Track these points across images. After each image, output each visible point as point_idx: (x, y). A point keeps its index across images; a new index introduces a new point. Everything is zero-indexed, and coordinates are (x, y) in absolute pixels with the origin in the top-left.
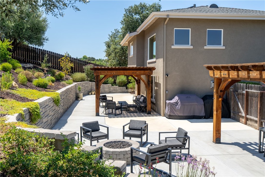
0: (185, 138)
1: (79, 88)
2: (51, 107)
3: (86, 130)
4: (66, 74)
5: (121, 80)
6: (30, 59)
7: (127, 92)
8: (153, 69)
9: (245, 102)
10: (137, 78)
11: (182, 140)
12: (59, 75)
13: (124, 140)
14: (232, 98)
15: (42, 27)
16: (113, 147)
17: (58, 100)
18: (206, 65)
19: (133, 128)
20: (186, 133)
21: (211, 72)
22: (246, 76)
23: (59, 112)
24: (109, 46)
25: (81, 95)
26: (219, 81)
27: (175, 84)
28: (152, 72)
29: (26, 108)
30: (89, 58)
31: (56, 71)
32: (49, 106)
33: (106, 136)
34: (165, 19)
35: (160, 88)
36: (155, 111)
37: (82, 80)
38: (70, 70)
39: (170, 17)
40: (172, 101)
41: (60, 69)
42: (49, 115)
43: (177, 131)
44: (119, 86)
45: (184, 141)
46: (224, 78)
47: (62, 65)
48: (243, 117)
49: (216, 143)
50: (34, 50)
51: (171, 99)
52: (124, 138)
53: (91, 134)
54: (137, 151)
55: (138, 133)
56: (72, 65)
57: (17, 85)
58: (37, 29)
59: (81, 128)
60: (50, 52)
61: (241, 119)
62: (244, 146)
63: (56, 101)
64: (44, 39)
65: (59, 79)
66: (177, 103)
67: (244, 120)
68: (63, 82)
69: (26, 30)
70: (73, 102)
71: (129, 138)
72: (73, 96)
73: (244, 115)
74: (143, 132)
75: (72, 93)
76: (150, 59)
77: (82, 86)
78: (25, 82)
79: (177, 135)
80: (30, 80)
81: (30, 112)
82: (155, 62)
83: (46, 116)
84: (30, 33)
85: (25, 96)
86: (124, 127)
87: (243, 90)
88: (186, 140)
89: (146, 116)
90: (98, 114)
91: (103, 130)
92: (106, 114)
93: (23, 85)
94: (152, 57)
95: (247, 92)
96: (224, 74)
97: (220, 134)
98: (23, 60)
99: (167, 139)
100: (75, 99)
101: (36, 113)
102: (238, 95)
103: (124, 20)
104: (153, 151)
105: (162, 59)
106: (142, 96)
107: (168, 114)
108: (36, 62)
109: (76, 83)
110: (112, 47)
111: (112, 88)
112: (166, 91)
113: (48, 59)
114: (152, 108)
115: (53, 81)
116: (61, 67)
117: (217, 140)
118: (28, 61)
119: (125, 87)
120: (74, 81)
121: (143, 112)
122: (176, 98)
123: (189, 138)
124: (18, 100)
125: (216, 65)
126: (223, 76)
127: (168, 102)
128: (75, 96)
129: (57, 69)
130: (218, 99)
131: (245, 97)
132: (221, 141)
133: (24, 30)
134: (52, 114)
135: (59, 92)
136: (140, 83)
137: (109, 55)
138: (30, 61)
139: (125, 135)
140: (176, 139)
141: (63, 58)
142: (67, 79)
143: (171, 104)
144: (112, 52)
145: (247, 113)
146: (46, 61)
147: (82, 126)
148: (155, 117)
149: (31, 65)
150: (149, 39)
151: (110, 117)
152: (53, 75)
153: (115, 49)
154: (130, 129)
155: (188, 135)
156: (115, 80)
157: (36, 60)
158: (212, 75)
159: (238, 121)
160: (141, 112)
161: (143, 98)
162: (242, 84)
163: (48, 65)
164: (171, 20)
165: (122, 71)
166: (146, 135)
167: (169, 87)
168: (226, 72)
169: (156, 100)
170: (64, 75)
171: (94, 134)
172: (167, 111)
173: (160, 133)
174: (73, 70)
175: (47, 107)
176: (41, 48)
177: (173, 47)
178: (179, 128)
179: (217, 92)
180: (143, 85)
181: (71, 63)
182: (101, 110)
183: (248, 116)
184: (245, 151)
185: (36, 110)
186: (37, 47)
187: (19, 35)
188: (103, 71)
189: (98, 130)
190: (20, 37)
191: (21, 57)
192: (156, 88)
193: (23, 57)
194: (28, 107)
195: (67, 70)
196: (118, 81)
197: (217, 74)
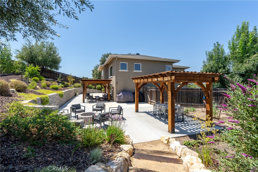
0: (121, 110)
1: (77, 90)
2: (57, 98)
3: (73, 108)
4: (70, 84)
5: (98, 87)
6: (51, 76)
7: (101, 93)
8: (111, 80)
9: (150, 95)
10: (104, 85)
11: (119, 110)
12: (67, 84)
13: (93, 112)
14: (145, 93)
15: (58, 61)
16: (85, 115)
17: (62, 95)
18: (132, 78)
19: (98, 107)
20: (121, 107)
21: (134, 80)
22: (147, 81)
23: (63, 101)
24: (94, 72)
25: (78, 94)
26: (137, 84)
27: (121, 87)
28: (110, 82)
29: (39, 98)
30: (86, 78)
31: (65, 82)
32: (56, 97)
33: (84, 111)
34: (116, 58)
35: (114, 89)
36: (112, 100)
37: (79, 87)
38: (73, 82)
39: (118, 57)
40: (119, 95)
41: (68, 81)
42: (56, 102)
43: (118, 107)
44: (97, 90)
45: (120, 111)
46: (139, 82)
47: (69, 79)
48: (149, 101)
49: (136, 112)
50: (54, 72)
51: (119, 94)
52: (93, 111)
53: (75, 110)
54: (98, 117)
55: (100, 109)
56: (74, 80)
57: (40, 88)
58: (55, 61)
59: (71, 107)
60: (62, 73)
61: (149, 102)
62: (148, 113)
63: (61, 96)
64: (59, 67)
65: (66, 86)
66: (121, 96)
67: (150, 102)
68: (69, 88)
69: (49, 62)
70: (73, 97)
71: (96, 111)
72: (73, 94)
73: (150, 100)
74: (102, 108)
75: (73, 93)
76: (110, 76)
77: (79, 89)
78: (45, 86)
79: (118, 109)
80: (48, 86)
81: (42, 100)
82: (112, 78)
83: (53, 102)
84: (51, 63)
85: (42, 93)
86: (93, 106)
87: (149, 90)
88: (121, 111)
89: (107, 102)
90: (84, 102)
91: (82, 108)
92: (88, 102)
93: (44, 88)
94: (111, 75)
95: (151, 90)
96: (139, 81)
97: (138, 108)
98: (48, 77)
99: (112, 111)
100: (74, 96)
101: (45, 100)
102: (147, 91)
103: (101, 60)
104: (103, 115)
105: (115, 76)
106: (107, 93)
107: (117, 101)
108: (55, 78)
109: (75, 88)
110: (95, 72)
111: (94, 91)
112: (117, 90)
113: (61, 77)
114: (110, 98)
115: (62, 87)
116: (68, 80)
117: (137, 111)
118: (50, 77)
119: (100, 90)
120: (74, 87)
121: (106, 100)
122: (121, 93)
123: (122, 109)
124: (37, 95)
125: (135, 77)
126: (138, 82)
127: (117, 95)
128: (74, 94)
129: (66, 81)
130: (137, 92)
131: (150, 92)
132: (139, 111)
133: (48, 62)
134: (58, 102)
135: (64, 91)
136: (106, 87)
137: (93, 76)
138: (51, 77)
139: (94, 110)
140: (117, 110)
141: (69, 76)
142: (71, 86)
143: (119, 96)
144: (95, 74)
145: (151, 100)
146: (60, 78)
147: (71, 106)
148: (112, 103)
149: (52, 79)
150: (110, 67)
151: (89, 103)
152: (64, 84)
153: (97, 73)
154: (97, 107)
155: (122, 108)
156: (95, 87)
157: (55, 77)
158: (134, 82)
159: (148, 103)
160: (106, 101)
161: (107, 94)
162: (149, 87)
163: (61, 79)
164: (118, 58)
165: (96, 81)
166: (104, 110)
167: (118, 89)
168: (140, 80)
169: (113, 95)
170: (69, 84)
171: (77, 110)
172: (117, 100)
173: (109, 108)
174: (74, 82)
175: (54, 98)
176: (57, 71)
177: (119, 71)
178: (119, 105)
179: (136, 89)
180: (106, 88)
181: (73, 79)
182: (86, 100)
183: (151, 101)
184: (148, 115)
185: (46, 99)
186: (55, 70)
187: (45, 64)
188: (87, 81)
189: (80, 108)
190: (45, 65)
191: (47, 75)
192: (112, 89)
193: (48, 75)
194: (41, 97)
195: (71, 82)
196: (97, 87)
197: (137, 81)
